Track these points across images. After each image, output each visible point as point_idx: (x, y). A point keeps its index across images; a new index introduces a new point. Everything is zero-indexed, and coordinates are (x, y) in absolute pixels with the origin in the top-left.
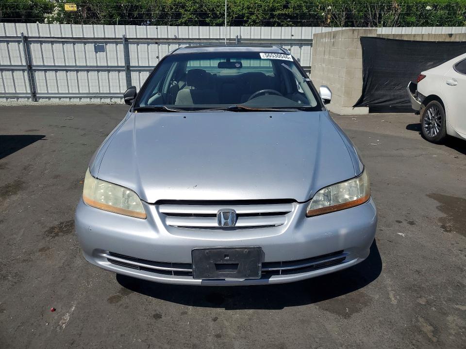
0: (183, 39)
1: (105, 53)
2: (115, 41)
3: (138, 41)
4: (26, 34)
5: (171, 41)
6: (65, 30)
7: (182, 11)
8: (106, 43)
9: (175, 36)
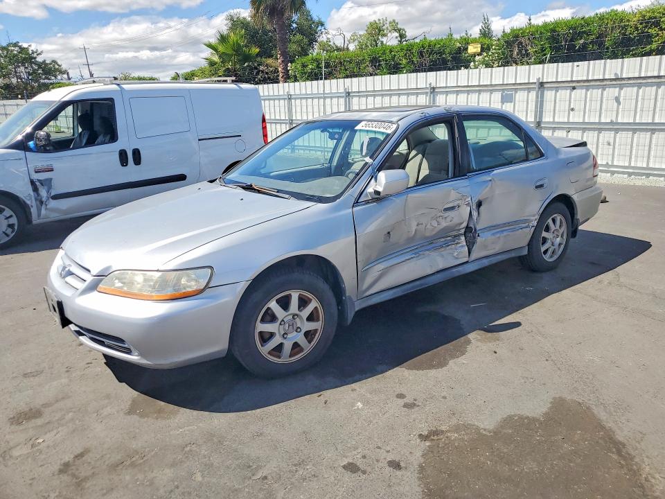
0: (629, 79)
1: (513, 104)
2: (527, 87)
3: (558, 85)
4: (433, 85)
5: (608, 83)
6: (472, 78)
7: (653, 31)
8: (516, 90)
9: (616, 74)
